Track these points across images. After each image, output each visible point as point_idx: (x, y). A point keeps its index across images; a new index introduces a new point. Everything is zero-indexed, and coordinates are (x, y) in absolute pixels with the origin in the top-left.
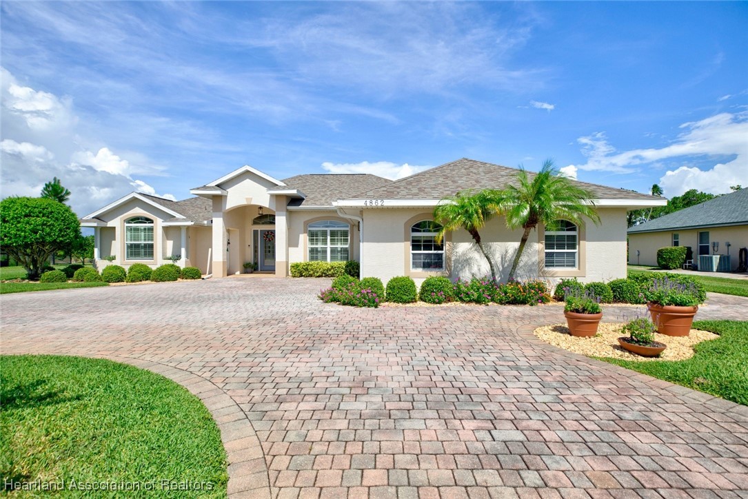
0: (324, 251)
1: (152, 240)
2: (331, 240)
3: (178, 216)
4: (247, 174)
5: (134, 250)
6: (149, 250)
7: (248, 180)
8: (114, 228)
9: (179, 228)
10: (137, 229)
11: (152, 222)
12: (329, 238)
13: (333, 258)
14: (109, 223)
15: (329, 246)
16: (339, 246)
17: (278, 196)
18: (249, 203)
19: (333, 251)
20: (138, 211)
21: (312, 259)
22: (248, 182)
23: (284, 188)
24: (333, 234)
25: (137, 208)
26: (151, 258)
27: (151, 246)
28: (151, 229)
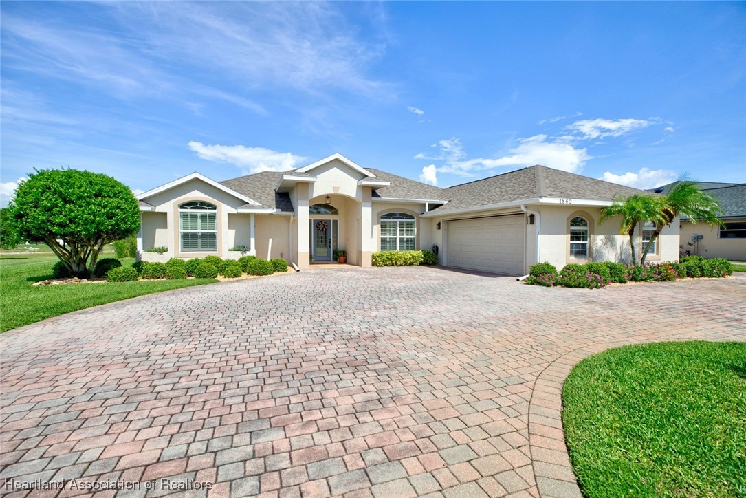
0: (394, 241)
1: (214, 229)
2: (400, 230)
3: (251, 202)
4: (337, 163)
5: (189, 240)
6: (210, 240)
7: (335, 168)
8: (165, 214)
9: (248, 215)
10: (194, 216)
11: (214, 207)
12: (398, 229)
13: (401, 248)
14: (157, 207)
15: (398, 237)
16: (405, 236)
17: (364, 187)
18: (336, 192)
19: (402, 241)
20: (196, 195)
21: (383, 248)
22: (335, 171)
23: (372, 179)
24: (402, 225)
25: (196, 191)
26: (212, 249)
27: (213, 236)
28: (213, 216)
